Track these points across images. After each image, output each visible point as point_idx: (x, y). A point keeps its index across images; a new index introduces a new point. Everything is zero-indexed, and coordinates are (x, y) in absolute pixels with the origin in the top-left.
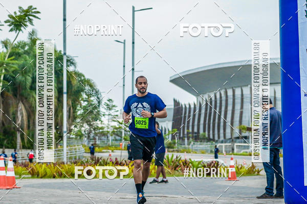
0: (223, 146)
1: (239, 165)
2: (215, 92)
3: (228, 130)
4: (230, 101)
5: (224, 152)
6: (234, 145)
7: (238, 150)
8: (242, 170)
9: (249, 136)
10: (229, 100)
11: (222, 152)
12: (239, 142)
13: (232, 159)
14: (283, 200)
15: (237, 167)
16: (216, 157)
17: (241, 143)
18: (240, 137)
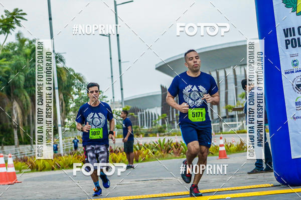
1: (228, 144)
3: (215, 111)
5: (213, 132)
6: (222, 125)
7: (226, 129)
8: (231, 148)
9: (236, 115)
13: (221, 138)
15: (227, 146)
17: (229, 122)
18: (228, 116)
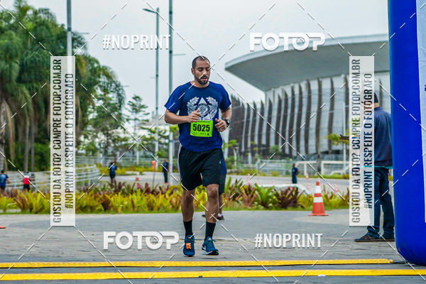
0: (304, 165)
1: (328, 193)
2: (292, 85)
3: (312, 142)
4: (315, 98)
5: (306, 174)
6: (320, 163)
7: (327, 170)
8: (333, 200)
9: (343, 150)
10: (312, 97)
11: (303, 174)
12: (329, 159)
13: (318, 184)
14: (394, 243)
15: (326, 196)
16: (294, 181)
17: (332, 160)
18: (330, 151)
